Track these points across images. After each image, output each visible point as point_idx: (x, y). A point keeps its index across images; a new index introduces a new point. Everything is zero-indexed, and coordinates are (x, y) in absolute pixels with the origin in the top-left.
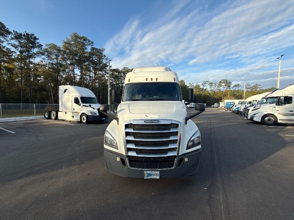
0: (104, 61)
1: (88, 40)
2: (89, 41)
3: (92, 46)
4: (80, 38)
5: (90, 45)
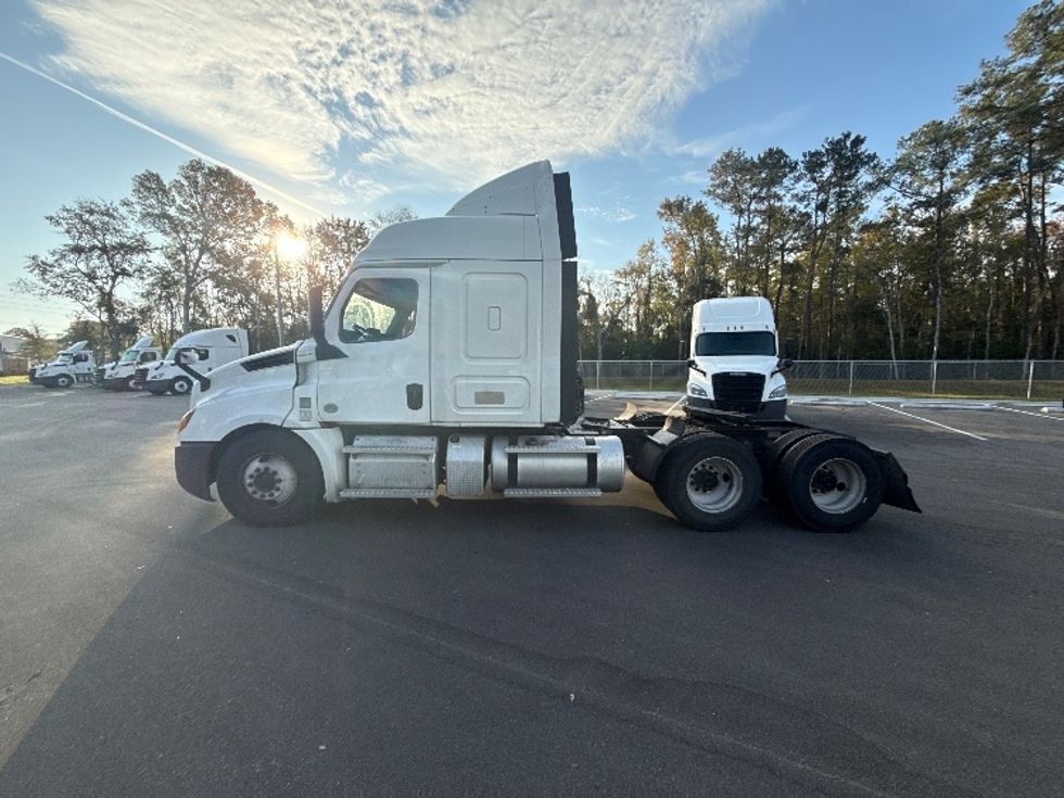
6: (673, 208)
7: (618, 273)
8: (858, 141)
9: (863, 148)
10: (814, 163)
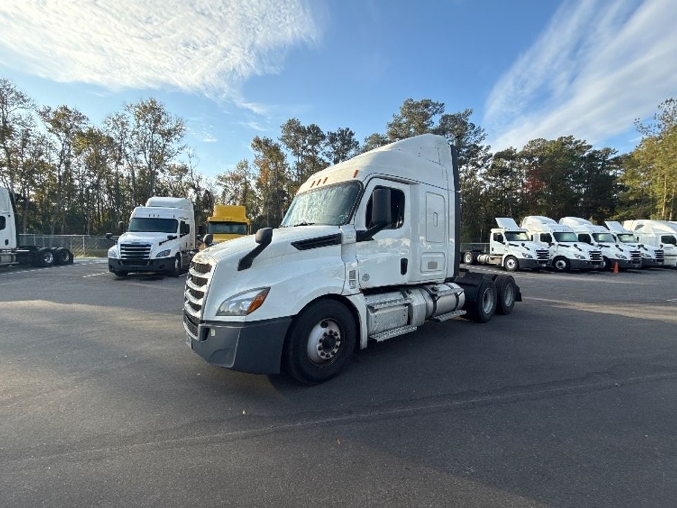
0: (471, 140)
1: (433, 104)
2: (435, 105)
3: (443, 114)
4: (417, 106)
5: (436, 112)
6: (260, 144)
7: (219, 177)
8: (351, 134)
9: (353, 137)
10: (333, 138)
